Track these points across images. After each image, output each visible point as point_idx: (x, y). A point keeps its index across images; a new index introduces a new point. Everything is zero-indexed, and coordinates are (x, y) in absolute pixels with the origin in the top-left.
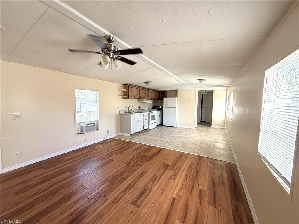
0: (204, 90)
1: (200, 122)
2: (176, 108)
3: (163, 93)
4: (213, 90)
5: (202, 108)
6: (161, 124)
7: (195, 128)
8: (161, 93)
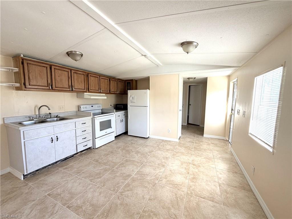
0: (192, 78)
1: (186, 124)
2: (148, 108)
3: (130, 83)
4: (207, 78)
5: (189, 105)
6: (126, 133)
7: (177, 140)
8: (128, 83)
